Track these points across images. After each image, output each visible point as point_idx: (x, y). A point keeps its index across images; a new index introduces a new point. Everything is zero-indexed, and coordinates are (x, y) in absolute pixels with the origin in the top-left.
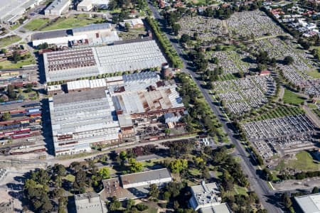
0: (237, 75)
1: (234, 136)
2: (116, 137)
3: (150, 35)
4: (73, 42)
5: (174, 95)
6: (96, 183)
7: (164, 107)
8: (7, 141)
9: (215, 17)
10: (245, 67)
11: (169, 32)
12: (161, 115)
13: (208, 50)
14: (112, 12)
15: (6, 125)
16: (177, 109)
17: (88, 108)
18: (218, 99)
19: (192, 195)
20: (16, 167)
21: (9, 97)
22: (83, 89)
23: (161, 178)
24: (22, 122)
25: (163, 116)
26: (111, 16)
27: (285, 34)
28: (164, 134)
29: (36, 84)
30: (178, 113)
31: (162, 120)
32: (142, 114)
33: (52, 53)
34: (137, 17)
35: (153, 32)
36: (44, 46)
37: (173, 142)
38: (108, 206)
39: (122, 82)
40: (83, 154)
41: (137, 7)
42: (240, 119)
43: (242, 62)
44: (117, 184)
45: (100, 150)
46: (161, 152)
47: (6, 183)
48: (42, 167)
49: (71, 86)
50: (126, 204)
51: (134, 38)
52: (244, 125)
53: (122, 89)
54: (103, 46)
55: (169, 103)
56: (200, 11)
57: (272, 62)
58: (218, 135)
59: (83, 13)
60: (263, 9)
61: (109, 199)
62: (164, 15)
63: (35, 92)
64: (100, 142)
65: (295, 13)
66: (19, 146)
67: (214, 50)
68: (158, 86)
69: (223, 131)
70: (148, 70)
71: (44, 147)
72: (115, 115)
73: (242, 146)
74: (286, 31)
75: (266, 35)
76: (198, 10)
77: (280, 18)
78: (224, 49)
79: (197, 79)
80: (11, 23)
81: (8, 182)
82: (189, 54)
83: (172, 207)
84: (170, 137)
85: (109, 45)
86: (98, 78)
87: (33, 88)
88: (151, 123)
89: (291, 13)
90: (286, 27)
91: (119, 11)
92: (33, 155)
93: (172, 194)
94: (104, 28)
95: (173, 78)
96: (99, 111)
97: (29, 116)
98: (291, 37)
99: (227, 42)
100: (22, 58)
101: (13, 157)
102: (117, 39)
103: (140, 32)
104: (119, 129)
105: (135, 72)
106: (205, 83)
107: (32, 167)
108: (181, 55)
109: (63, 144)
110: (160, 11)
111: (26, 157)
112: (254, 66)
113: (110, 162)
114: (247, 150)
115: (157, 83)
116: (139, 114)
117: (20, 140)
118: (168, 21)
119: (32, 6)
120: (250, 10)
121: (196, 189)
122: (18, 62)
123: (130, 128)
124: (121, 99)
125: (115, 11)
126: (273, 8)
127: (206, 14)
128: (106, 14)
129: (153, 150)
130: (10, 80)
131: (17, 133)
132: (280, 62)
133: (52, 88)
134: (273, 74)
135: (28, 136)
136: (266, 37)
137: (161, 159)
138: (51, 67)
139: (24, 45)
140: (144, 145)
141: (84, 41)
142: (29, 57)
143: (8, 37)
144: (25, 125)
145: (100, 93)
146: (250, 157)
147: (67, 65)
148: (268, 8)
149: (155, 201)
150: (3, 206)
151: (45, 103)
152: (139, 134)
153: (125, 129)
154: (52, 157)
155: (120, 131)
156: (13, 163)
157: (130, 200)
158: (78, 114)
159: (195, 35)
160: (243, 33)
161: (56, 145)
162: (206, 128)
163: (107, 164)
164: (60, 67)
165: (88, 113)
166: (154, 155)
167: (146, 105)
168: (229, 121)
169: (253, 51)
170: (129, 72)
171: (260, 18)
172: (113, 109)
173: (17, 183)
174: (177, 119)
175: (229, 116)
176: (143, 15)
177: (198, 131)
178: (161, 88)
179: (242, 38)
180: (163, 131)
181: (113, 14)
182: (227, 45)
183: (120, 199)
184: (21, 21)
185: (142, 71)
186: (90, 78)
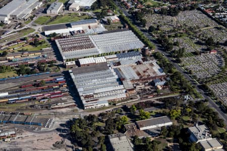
0: (195, 53)
1: (205, 94)
2: (124, 96)
3: (127, 27)
4: (73, 32)
5: (156, 68)
6: (120, 127)
7: (152, 75)
8: (47, 100)
9: (168, 15)
10: (199, 48)
11: (138, 25)
12: (151, 80)
13: (169, 36)
14: (94, 12)
15: (43, 89)
16: (161, 76)
17: (99, 76)
18: (187, 69)
19: (190, 133)
20: (58, 117)
21: (40, 70)
22: (91, 64)
23: (164, 123)
24: (54, 87)
25: (153, 81)
26: (94, 15)
27: (219, 26)
28: (156, 94)
29: (55, 61)
30: (162, 79)
31: (153, 84)
32: (138, 80)
33: (62, 39)
34: (113, 15)
35: (128, 25)
36: (54, 35)
37: (165, 98)
38: (133, 142)
39: (117, 59)
40: (104, 108)
41: (111, 8)
42: (206, 82)
43: (196, 45)
44: (135, 127)
45: (115, 105)
46: (157, 106)
47: (55, 128)
48: (77, 117)
49: (83, 62)
50: (145, 140)
51: (115, 29)
52: (210, 86)
53: (119, 64)
54: (95, 34)
55: (154, 72)
56: (156, 10)
57: (218, 44)
58: (194, 93)
59: (73, 12)
60: (199, 9)
61: (132, 137)
62: (132, 13)
63: (57, 67)
64: (114, 100)
65: (222, 12)
66: (56, 103)
67: (174, 37)
68: (143, 61)
69: (197, 91)
70: (132, 50)
71: (74, 104)
72: (120, 81)
73: (212, 101)
74: (220, 24)
75: (207, 26)
76: (154, 10)
77: (213, 15)
78: (180, 37)
79: (168, 56)
80: (24, 20)
81: (56, 128)
82: (158, 39)
83: (178, 141)
84: (161, 95)
85: (99, 34)
86: (98, 56)
87: (54, 64)
88: (145, 86)
89: (219, 11)
90: (218, 21)
91: (100, 11)
92: (68, 109)
93: (175, 133)
94: (92, 23)
95: (151, 56)
96: (107, 79)
97: (57, 83)
98: (224, 28)
99: (182, 31)
100: (40, 43)
101: (54, 111)
102: (105, 30)
103: (118, 25)
104: (125, 90)
105: (124, 52)
106: (174, 59)
107: (71, 117)
108: (151, 40)
109: (89, 101)
110: (128, 10)
111: (64, 110)
112: (204, 47)
113: (124, 112)
114: (216, 103)
115: (142, 59)
116: (136, 80)
117: (56, 99)
118: (137, 18)
119: (36, 8)
120: (190, 10)
121: (193, 129)
122: (38, 46)
123: (132, 90)
124: (120, 70)
125: (96, 11)
126: (207, 8)
127: (161, 13)
128: (90, 13)
129: (152, 104)
130: (36, 58)
131: (53, 94)
132: (221, 44)
133: (69, 63)
134: (219, 52)
135: (61, 96)
136: (207, 28)
137: (159, 111)
138: (64, 49)
139: (39, 34)
140: (144, 101)
141: (81, 32)
142: (45, 42)
143: (25, 29)
144: (57, 89)
145: (103, 67)
146: (220, 108)
147: (75, 48)
148: (202, 8)
149: (164, 138)
150: (58, 143)
151: (67, 75)
152: (138, 93)
153: (129, 90)
154: (82, 110)
155: (126, 92)
156: (56, 115)
157: (148, 138)
158: (93, 81)
159: (158, 26)
160: (189, 25)
161: (84, 102)
162: (185, 89)
163: (123, 114)
164: (70, 49)
165: (100, 80)
166: (153, 108)
167: (139, 74)
168: (199, 84)
169: (201, 37)
170: (119, 52)
171: (199, 15)
172: (117, 77)
173: (63, 128)
174: (163, 83)
175: (198, 81)
176: (116, 14)
177: (180, 91)
178: (145, 62)
179: (191, 29)
180: (155, 92)
181: (95, 13)
182: (182, 33)
183: (140, 137)
184: (32, 18)
185: (128, 51)
186: (93, 56)
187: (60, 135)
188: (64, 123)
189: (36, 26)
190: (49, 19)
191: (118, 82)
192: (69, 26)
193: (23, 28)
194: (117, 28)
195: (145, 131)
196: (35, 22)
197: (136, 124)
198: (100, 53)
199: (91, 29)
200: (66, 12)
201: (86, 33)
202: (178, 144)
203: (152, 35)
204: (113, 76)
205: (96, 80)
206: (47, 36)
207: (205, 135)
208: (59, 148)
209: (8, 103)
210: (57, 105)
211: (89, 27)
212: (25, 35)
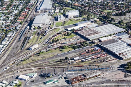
4: (82, 27)
8: (100, 58)
14: (82, 18)
15: (93, 54)
20: (114, 65)
21: (83, 46)
34: (94, 18)
39: (117, 37)
41: (89, 15)
53: (120, 38)
56: (113, 14)
59: (71, 19)
62: (102, 17)
63: (89, 44)
71: (115, 58)
80: (49, 25)
81: (117, 69)
82: (127, 27)
87: (86, 42)
94: (87, 22)
97: (97, 50)
107: (119, 64)
124: (124, 41)
133: (96, 41)
135: (105, 56)
139: (64, 30)
141: (86, 27)
144: (100, 53)
147: (91, 34)
150: (126, 75)
154: (121, 60)
156: (111, 64)
161: (121, 56)
170: (115, 34)
172: (126, 44)
173: (120, 69)
185: (119, 33)
188: (119, 66)
189: (58, 27)
190: (62, 23)
191: (129, 46)
192: (76, 25)
193: (53, 28)
194: (101, 24)
198: (106, 35)
199: (90, 25)
200: (67, 19)
205: (117, 47)
208: (128, 77)
209: (82, 62)
210: (107, 59)
212: (57, 31)
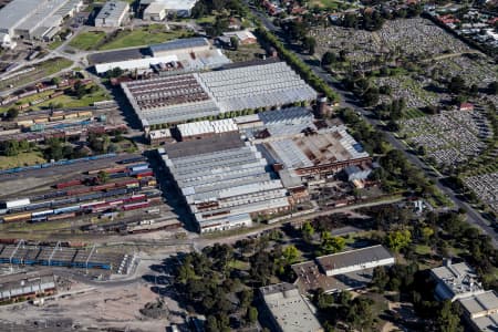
0: (428, 111)
1: (457, 197)
2: (284, 203)
3: (275, 54)
4: (158, 65)
5: (348, 142)
6: (282, 270)
7: (340, 158)
8: (116, 213)
9: (360, 28)
10: (433, 100)
11: (298, 50)
12: (339, 169)
13: (368, 74)
14: (199, 22)
15: (104, 191)
16: (361, 160)
17: (226, 162)
18: (412, 145)
19: (436, 281)
20: (145, 251)
21: (93, 148)
22: (205, 134)
23: (378, 259)
24: (129, 186)
25: (343, 171)
26: (200, 28)
27: (472, 52)
28: (352, 197)
29: (124, 129)
30: (363, 165)
31: (343, 176)
32: (312, 169)
33: (134, 82)
34: (242, 28)
35: (278, 49)
36: (117, 72)
37: (372, 208)
38: (314, 301)
39: (261, 124)
40: (242, 229)
41: (236, 13)
42: (457, 172)
43: (426, 93)
44: (315, 270)
45: (265, 222)
46: (356, 223)
47: (140, 275)
48: (185, 249)
49: (187, 130)
50: (341, 297)
51: (250, 59)
52: (467, 180)
53: (266, 134)
54: (205, 71)
55: (345, 152)
56: (333, 19)
57: (473, 91)
58: (434, 197)
59: (153, 23)
60: (426, 16)
61: (311, 291)
62: (282, 25)
63: (128, 142)
64: (263, 212)
65: (476, 21)
66: (138, 220)
67: (377, 75)
68: (319, 129)
69: (439, 191)
70: (291, 105)
71: (177, 222)
72: (274, 170)
73: (475, 211)
74: (473, 46)
75: (447, 52)
76: (330, 18)
77: (458, 28)
78: (391, 74)
79: (369, 117)
80: (47, 39)
81: (143, 274)
82: (343, 81)
83: (410, 299)
84: (364, 201)
85: (215, 70)
86: (218, 118)
87: (123, 135)
88: (328, 181)
89: (469, 20)
90: (470, 41)
91: (211, 19)
92: (163, 233)
93: (403, 280)
94: (198, 45)
95: (333, 117)
96: (244, 166)
97: (135, 176)
98: (484, 55)
99: (393, 63)
100: (89, 91)
101: (135, 237)
102: (227, 61)
103: (255, 51)
104: (284, 191)
105: (273, 108)
106: (384, 123)
107: (173, 251)
108: (329, 83)
109: (209, 216)
110: (272, 19)
111: (156, 236)
112: (445, 97)
113: (286, 239)
114: (483, 215)
115: (315, 124)
116: (307, 169)
117: (135, 212)
118: (294, 34)
119: (71, 13)
120: (407, 17)
121: (441, 272)
122: (84, 97)
123: (301, 189)
124: (270, 147)
125: (204, 20)
126: (442, 14)
127: (346, 23)
128: (191, 25)
129: (345, 221)
130: (83, 124)
131: (128, 202)
132: (482, 90)
133: (158, 134)
134: (477, 108)
135: (145, 206)
136: (445, 56)
137: (362, 234)
138: (142, 104)
139: (82, 72)
140: (329, 213)
141: (176, 65)
142: (97, 88)
143: (51, 60)
144: (135, 190)
145: (232, 141)
147: (166, 100)
148: (433, 14)
149: (380, 292)
150: (152, 307)
151: (154, 159)
152: (314, 197)
153: (295, 190)
154: (195, 235)
155: (288, 194)
156: (139, 245)
157: (345, 293)
158: (214, 171)
159: (342, 53)
160: (408, 49)
161: (199, 217)
162: (413, 186)
163: (285, 243)
164: (155, 103)
165: (229, 169)
166: (349, 228)
167: (311, 156)
168: (442, 176)
169: (437, 76)
170: (264, 109)
171: (426, 29)
172: (264, 162)
173: (157, 274)
174: (365, 174)
175: (438, 169)
176: (248, 26)
177: (402, 191)
178: (322, 131)
179: (413, 58)
180: (350, 193)
181: (201, 25)
182: (394, 67)
183: (329, 292)
184: (63, 36)
185: (284, 107)
186: (208, 118)
187: (152, 289)
188: (158, 263)
189: (73, 53)
190: (100, 39)
191: (268, 174)
192: (146, 52)
193: (46, 58)
194: (252, 57)
195: (338, 277)
196: (71, 44)
197: (317, 262)
198: (223, 111)
199: (197, 59)
200: (137, 22)
201: (187, 69)
202: (410, 304)
203: (329, 72)
204: (255, 160)
205: (220, 170)
206: (100, 75)
207: (468, 284)
208: (155, 318)
209: (31, 222)
210: (139, 224)
211: (193, 56)
212: (51, 72)
